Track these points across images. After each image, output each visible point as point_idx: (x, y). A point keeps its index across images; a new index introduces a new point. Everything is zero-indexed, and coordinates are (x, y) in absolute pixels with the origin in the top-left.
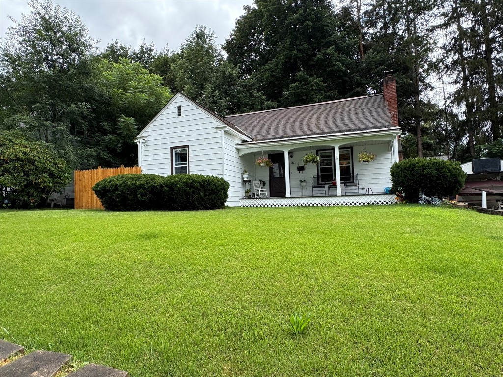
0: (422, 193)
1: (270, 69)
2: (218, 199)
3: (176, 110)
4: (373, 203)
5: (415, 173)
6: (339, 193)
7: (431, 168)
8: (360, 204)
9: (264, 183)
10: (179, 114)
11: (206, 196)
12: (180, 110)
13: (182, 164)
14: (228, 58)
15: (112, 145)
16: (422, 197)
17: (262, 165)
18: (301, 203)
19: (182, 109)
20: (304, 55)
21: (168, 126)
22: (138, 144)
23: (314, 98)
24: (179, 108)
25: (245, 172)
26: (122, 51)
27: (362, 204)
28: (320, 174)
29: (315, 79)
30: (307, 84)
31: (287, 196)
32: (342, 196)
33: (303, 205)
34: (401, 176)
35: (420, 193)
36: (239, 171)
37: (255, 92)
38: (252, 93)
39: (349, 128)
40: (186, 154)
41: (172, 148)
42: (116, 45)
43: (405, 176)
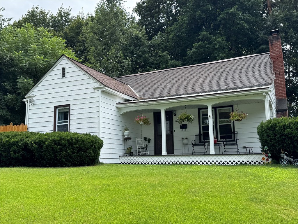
0: (284, 153)
1: (175, 29)
2: (87, 156)
3: (61, 72)
4: (246, 163)
5: (277, 133)
6: (212, 151)
7: (292, 128)
8: (232, 163)
9: (149, 141)
10: (63, 76)
11: (73, 153)
12: (64, 72)
13: (64, 122)
14: (139, 20)
15: (11, 104)
16: (284, 158)
17: (140, 123)
18: (176, 161)
19: (67, 71)
20: (208, 15)
21: (52, 86)
22: (26, 103)
23: (217, 56)
24: (64, 70)
25: (126, 130)
26: (41, 16)
27: (234, 163)
28: (202, 132)
29: (218, 38)
30: (210, 43)
31: (163, 154)
32: (216, 155)
33: (178, 163)
34: (265, 136)
35: (281, 153)
36: (120, 128)
37: (160, 51)
38: (157, 52)
39: (230, 87)
40: (68, 113)
41: (56, 107)
42: (36, 10)
43: (268, 136)
